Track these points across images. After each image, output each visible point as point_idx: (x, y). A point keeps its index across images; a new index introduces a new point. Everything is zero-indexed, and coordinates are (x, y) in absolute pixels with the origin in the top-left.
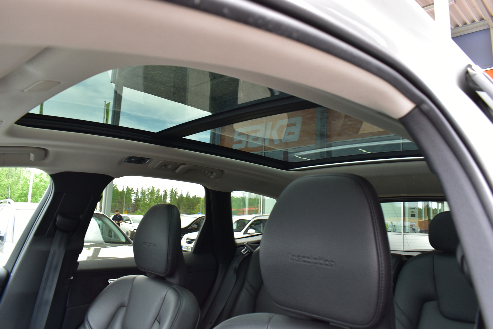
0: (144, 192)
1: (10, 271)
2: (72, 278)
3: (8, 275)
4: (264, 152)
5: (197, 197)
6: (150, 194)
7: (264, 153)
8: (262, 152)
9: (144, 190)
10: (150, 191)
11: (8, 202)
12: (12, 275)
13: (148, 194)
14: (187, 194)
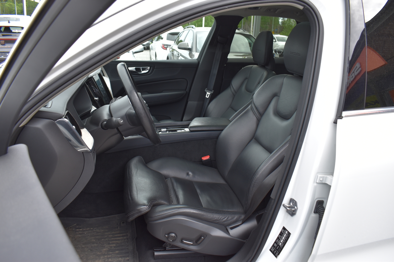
1: (199, 61)
2: (225, 65)
3: (199, 63)
11: (192, 27)
12: (200, 63)
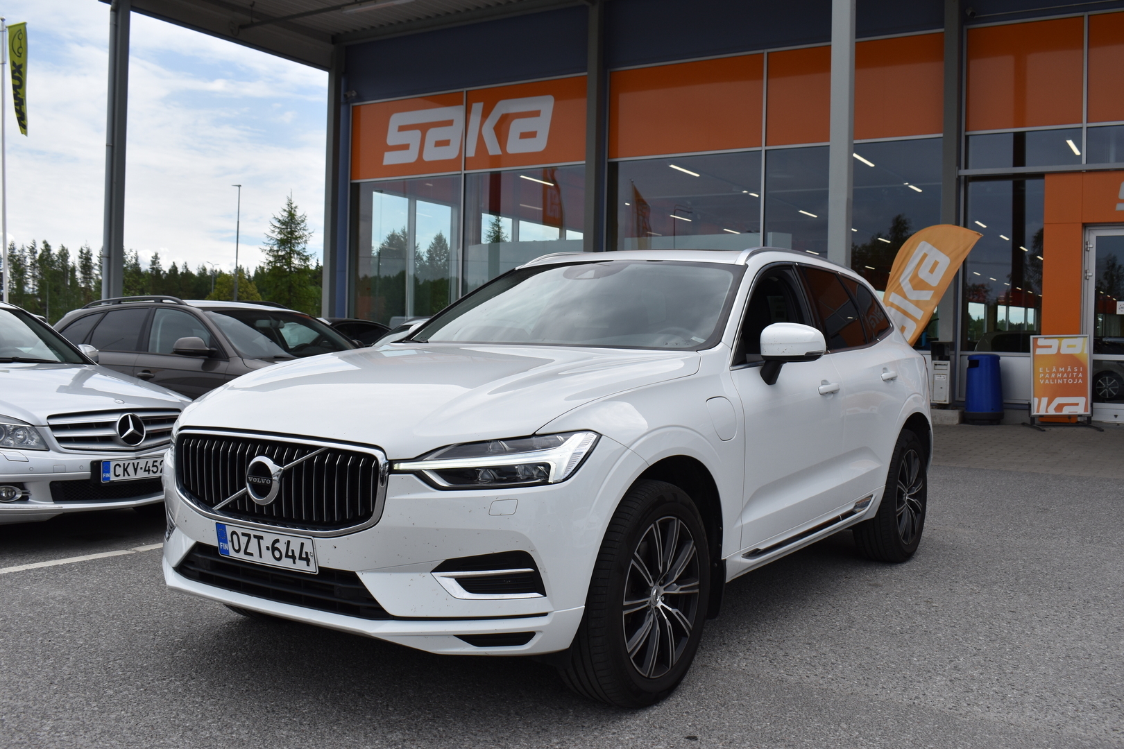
0: (19, 260)
4: (464, 172)
5: (180, 270)
6: (37, 265)
7: (465, 174)
8: (459, 172)
9: (17, 253)
10: (37, 256)
13: (32, 264)
14: (154, 263)
